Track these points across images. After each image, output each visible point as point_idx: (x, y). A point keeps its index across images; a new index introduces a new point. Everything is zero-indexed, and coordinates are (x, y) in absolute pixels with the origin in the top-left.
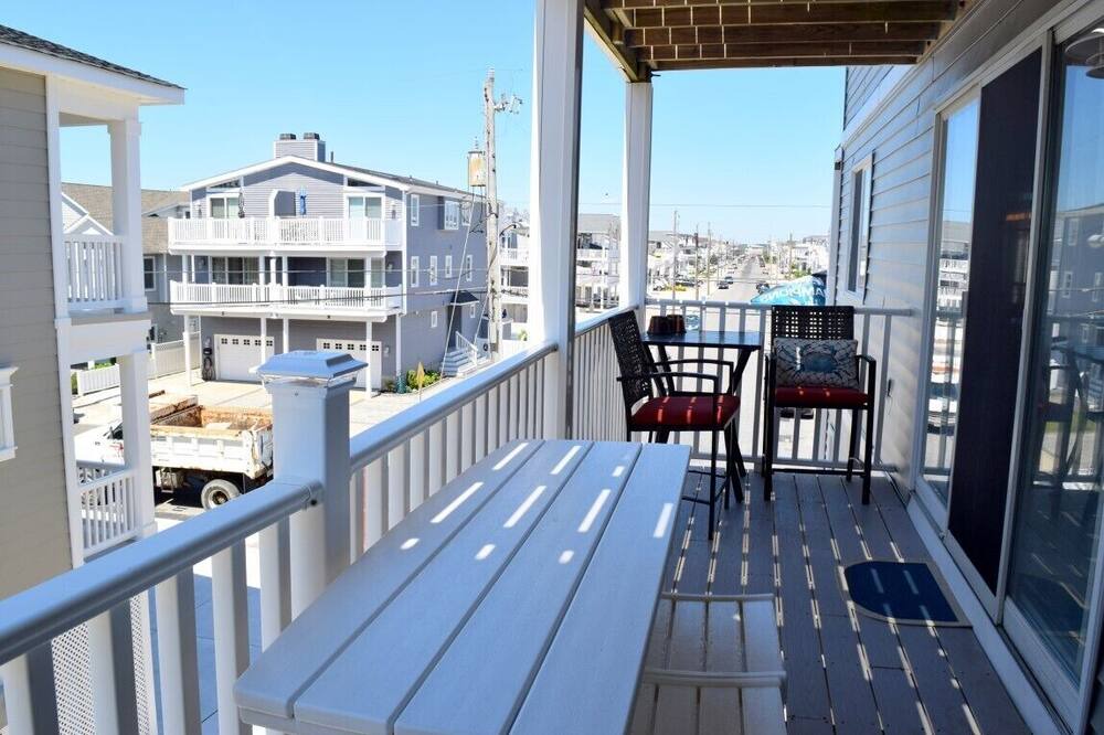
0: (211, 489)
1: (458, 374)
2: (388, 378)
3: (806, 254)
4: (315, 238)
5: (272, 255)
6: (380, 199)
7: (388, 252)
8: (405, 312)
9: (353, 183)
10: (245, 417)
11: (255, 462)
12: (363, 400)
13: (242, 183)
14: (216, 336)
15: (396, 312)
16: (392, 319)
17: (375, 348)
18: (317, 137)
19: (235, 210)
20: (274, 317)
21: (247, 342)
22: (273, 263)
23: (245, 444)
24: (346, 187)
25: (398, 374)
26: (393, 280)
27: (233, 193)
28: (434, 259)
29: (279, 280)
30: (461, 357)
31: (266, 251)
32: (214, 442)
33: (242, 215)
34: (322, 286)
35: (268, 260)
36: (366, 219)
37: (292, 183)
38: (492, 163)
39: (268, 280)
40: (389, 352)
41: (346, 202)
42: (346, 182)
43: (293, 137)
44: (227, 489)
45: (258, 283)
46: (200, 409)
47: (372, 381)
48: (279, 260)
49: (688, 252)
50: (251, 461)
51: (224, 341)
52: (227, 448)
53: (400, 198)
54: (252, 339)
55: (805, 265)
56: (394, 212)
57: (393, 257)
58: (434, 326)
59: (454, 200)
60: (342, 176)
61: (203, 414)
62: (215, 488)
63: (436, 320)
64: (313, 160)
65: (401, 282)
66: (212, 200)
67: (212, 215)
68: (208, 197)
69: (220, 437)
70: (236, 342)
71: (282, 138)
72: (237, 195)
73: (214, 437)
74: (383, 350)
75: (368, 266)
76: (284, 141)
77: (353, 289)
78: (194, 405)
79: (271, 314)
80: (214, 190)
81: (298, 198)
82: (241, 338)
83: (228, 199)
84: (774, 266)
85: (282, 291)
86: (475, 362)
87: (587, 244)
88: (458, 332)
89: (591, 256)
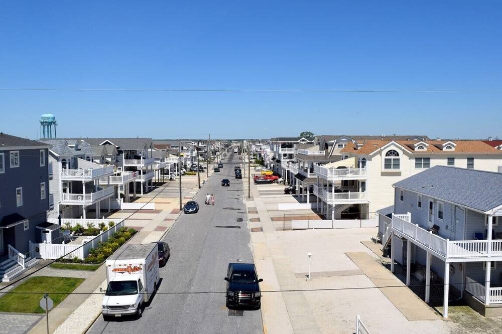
1: (3, 280)
3: (261, 149)
30: (12, 263)
55: (260, 155)
84: (246, 154)
86: (23, 266)
87: (133, 155)
88: (9, 246)
89: (134, 163)
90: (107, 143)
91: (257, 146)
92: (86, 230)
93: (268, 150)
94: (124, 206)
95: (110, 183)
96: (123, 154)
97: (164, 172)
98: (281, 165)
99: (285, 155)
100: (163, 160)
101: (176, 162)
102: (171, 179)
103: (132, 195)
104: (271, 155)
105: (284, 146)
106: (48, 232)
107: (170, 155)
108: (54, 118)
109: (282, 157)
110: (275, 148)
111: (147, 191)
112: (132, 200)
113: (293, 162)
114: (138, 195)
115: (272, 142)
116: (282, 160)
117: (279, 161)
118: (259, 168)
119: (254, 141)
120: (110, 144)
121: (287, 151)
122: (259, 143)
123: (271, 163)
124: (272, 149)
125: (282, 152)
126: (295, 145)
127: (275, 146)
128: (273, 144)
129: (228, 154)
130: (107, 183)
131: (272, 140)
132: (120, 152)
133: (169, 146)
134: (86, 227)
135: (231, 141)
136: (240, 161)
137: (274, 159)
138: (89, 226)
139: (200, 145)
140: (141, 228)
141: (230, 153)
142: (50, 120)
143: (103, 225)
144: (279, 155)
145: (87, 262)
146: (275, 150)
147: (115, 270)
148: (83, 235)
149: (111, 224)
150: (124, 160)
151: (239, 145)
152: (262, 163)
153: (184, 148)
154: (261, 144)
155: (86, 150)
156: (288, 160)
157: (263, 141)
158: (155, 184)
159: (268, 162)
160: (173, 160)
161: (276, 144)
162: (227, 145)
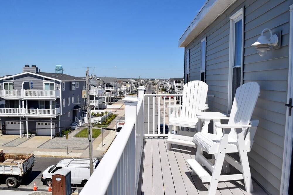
0: (8, 180)
1: (76, 129)
2: (57, 132)
3: (164, 83)
4: (35, 96)
5: (23, 100)
6: (54, 84)
7: (56, 99)
8: (61, 114)
9: (46, 79)
10: (18, 156)
11: (22, 172)
12: (50, 140)
13: (14, 79)
14: (6, 122)
15: (59, 115)
16: (58, 117)
17: (53, 124)
18: (35, 66)
19: (11, 86)
20: (24, 117)
21: (15, 123)
22: (23, 102)
23: (19, 167)
24: (44, 81)
25: (60, 131)
26: (58, 106)
27: (11, 82)
28: (69, 98)
29: (25, 107)
30: (77, 123)
31: (21, 99)
32: (9, 167)
33: (14, 88)
34: (38, 109)
35: (21, 101)
36: (50, 90)
37: (28, 79)
38: (88, 92)
39: (21, 107)
40: (57, 126)
41: (44, 85)
42: (44, 79)
43: (29, 66)
44: (13, 180)
45: (19, 108)
46: (4, 154)
47: (52, 134)
48: (25, 101)
49: (134, 83)
50: (21, 172)
51: (9, 123)
52: (13, 168)
53: (60, 84)
54: (17, 122)
55: (164, 86)
56: (58, 88)
57: (58, 100)
58: (69, 116)
59: (74, 82)
60: (43, 77)
61: (5, 156)
62: (10, 179)
63: (70, 114)
64: (34, 73)
65: (60, 106)
66: (4, 83)
67: (4, 89)
68: (3, 83)
69: (11, 165)
70: (12, 123)
71: (25, 67)
72: (12, 82)
73: (9, 165)
74: (55, 125)
75: (51, 103)
76: (26, 68)
77: (46, 109)
78: (2, 153)
79: (23, 116)
80: (5, 81)
81: (30, 84)
82: (14, 122)
83: (9, 83)
84: (156, 86)
85: (26, 110)
86: (80, 125)
87: (109, 85)
88: (76, 117)
89: (110, 89)
90: (98, 79)
91: (162, 82)
92: (97, 115)
93: (168, 84)
94: (108, 106)
95: (103, 97)
96: (105, 85)
97: (121, 93)
98: (175, 91)
99: (177, 86)
100: (120, 88)
101: (126, 89)
102: (124, 97)
103: (109, 103)
104: (170, 86)
105: (176, 82)
106: (87, 113)
107: (123, 86)
108: (62, 67)
109: (175, 87)
110: (172, 83)
111: (115, 101)
112: (110, 104)
113: (180, 90)
114: (112, 103)
115: (170, 80)
116: (175, 89)
117: (174, 89)
118: (164, 92)
119: (161, 80)
120: (99, 80)
121: (178, 84)
122: (164, 80)
123: (170, 90)
124: (170, 83)
125: (175, 85)
126: (181, 82)
127: (172, 82)
128: (171, 81)
129: (148, 86)
130: (101, 97)
131: (170, 79)
132: (104, 83)
133: (122, 81)
134: (96, 114)
135: (149, 79)
136: (154, 89)
137: (171, 88)
138: (97, 113)
139: (135, 81)
140: (118, 115)
141: (149, 85)
142: (60, 68)
143: (103, 113)
144: (174, 86)
145: (102, 124)
146: (172, 84)
147: (119, 124)
148: (96, 116)
149: (106, 113)
150: (105, 87)
151: (152, 81)
152: (165, 90)
153: (128, 82)
154: (164, 81)
155: (93, 82)
156: (178, 89)
157: (165, 80)
158: (118, 98)
159: (168, 90)
160: (124, 88)
161: (173, 81)
162: (147, 81)
